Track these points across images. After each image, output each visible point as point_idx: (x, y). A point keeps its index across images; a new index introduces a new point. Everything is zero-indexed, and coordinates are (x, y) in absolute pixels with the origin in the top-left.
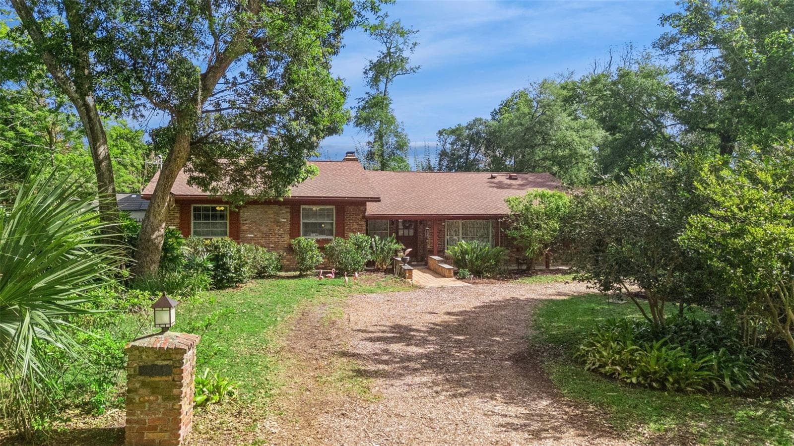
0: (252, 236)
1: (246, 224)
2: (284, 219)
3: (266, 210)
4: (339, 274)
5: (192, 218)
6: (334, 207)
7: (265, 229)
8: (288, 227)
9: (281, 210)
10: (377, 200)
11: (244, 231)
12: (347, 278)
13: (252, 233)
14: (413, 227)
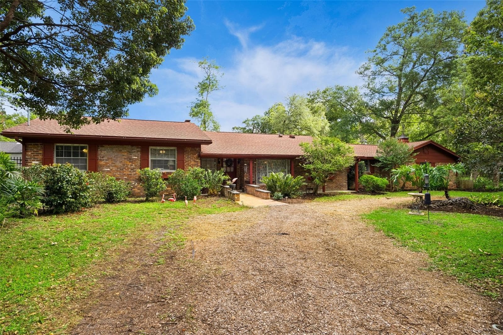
0: (109, 169)
1: (103, 160)
2: (135, 156)
3: (121, 149)
4: (181, 198)
5: (55, 155)
6: (175, 148)
7: (118, 164)
8: (139, 163)
9: (133, 150)
10: (209, 142)
11: (101, 165)
12: (186, 201)
13: (109, 167)
14: (233, 166)
